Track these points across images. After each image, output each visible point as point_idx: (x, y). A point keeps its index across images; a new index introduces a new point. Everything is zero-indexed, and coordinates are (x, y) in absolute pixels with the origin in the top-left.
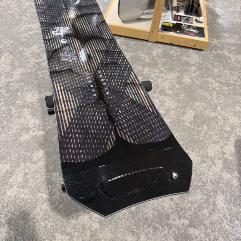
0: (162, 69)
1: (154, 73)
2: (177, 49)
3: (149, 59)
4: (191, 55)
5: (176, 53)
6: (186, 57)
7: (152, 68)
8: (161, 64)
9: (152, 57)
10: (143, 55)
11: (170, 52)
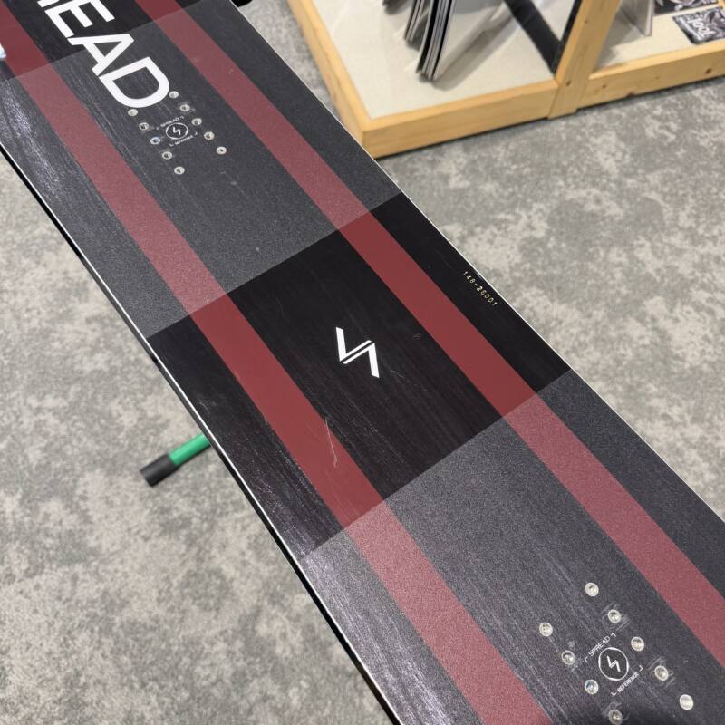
0: (687, 225)
1: (679, 252)
2: (654, 107)
3: (611, 199)
4: (713, 113)
5: (668, 129)
6: (704, 128)
7: (656, 236)
8: (664, 199)
9: (612, 185)
10: (583, 193)
11: (643, 129)
